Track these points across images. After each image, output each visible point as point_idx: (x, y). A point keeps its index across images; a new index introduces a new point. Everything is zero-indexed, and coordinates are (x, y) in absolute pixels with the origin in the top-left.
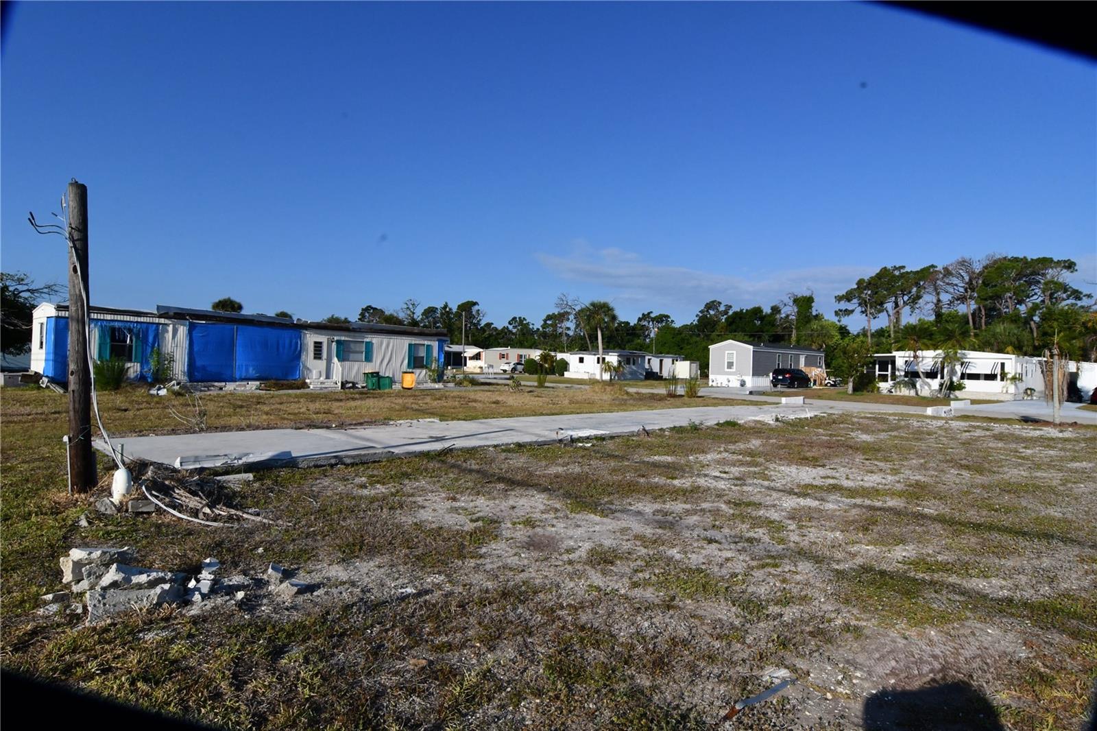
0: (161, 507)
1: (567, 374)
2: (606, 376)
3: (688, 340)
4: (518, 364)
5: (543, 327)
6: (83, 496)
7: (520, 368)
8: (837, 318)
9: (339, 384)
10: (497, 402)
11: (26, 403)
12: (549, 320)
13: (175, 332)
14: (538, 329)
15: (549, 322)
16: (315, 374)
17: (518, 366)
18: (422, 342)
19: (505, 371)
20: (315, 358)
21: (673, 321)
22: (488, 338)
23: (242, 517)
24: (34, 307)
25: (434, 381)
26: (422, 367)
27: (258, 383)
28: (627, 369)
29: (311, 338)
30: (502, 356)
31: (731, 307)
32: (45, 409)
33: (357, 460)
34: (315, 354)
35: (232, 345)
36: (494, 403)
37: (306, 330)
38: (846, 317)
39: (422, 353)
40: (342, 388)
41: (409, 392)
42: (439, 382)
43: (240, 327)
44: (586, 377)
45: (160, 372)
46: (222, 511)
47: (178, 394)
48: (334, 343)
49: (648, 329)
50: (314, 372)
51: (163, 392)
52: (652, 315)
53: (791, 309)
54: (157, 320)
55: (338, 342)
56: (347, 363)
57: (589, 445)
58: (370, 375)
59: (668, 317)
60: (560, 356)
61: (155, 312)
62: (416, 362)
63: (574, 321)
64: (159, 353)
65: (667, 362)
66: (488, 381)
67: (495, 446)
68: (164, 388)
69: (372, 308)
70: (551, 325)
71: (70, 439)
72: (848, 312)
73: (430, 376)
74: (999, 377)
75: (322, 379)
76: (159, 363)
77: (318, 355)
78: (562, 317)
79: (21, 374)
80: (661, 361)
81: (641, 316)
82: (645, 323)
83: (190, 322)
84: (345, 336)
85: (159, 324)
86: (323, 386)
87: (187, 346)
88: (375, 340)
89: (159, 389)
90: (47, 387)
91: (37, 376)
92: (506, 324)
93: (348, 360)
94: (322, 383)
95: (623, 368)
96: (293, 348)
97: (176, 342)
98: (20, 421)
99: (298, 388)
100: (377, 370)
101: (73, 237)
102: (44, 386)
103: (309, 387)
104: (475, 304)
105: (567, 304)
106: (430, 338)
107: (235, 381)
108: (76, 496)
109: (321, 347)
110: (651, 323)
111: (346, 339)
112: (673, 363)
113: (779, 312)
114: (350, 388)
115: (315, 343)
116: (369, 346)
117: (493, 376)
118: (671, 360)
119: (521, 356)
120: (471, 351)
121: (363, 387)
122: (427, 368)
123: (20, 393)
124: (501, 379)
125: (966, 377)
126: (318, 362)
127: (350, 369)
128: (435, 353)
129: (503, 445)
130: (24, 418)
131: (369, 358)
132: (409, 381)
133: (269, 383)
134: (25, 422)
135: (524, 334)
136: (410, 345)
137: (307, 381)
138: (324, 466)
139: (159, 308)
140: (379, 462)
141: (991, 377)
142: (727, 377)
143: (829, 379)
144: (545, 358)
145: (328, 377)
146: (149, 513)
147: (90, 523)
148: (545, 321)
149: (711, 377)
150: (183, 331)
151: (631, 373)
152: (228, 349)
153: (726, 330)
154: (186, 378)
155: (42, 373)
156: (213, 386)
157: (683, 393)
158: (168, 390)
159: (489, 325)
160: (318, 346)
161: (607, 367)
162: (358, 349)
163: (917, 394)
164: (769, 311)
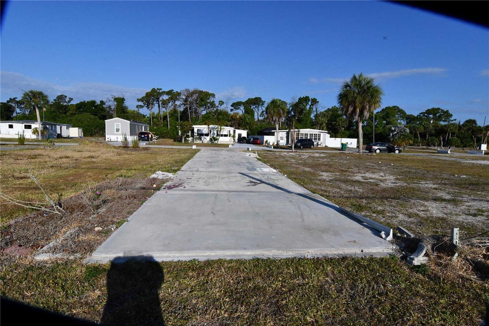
8: (138, 109)
31: (72, 99)
38: (141, 109)
52: (17, 100)
53: (112, 103)
65: (64, 128)
72: (141, 107)
74: (228, 136)
80: (61, 127)
81: (9, 100)
82: (13, 104)
95: (46, 132)
110: (16, 104)
113: (104, 104)
118: (66, 127)
125: (223, 135)
141: (226, 136)
142: (117, 136)
143: (155, 136)
149: (107, 136)
153: (76, 111)
161: (36, 131)
163: (202, 142)
164: (99, 103)
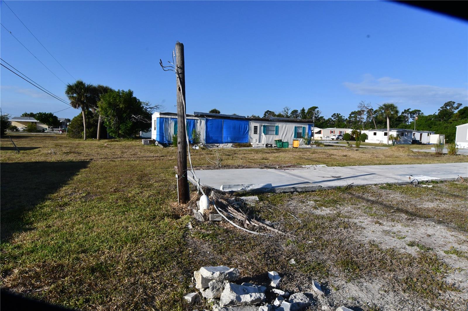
0: (225, 219)
1: (366, 141)
2: (391, 142)
3: (435, 123)
4: (340, 136)
5: (349, 118)
6: (184, 205)
7: (341, 137)
9: (265, 145)
10: (346, 156)
11: (151, 152)
12: (353, 114)
13: (201, 122)
14: (347, 119)
15: (352, 115)
16: (254, 140)
17: (340, 137)
18: (301, 126)
19: (333, 139)
20: (254, 133)
21: (422, 113)
22: (323, 124)
23: (266, 228)
24: (152, 114)
25: (306, 144)
26: (301, 137)
27: (232, 144)
28: (402, 139)
29: (253, 124)
30: (332, 132)
31: (461, 104)
32: (158, 155)
33: (304, 190)
34: (254, 132)
35: (222, 128)
36: (344, 156)
37: (251, 121)
39: (301, 131)
40: (266, 147)
41: (297, 150)
42: (308, 144)
43: (225, 120)
44: (378, 142)
45: (196, 140)
46: (255, 223)
47: (203, 149)
48: (262, 127)
49: (407, 117)
50: (254, 139)
51: (197, 148)
52: (410, 110)
54: (194, 118)
55: (264, 126)
56: (268, 136)
57: (431, 186)
58: (278, 141)
59: (419, 111)
60: (363, 132)
61: (194, 115)
62: (298, 135)
63: (367, 114)
64: (195, 132)
65: (425, 135)
66: (330, 144)
67: (375, 185)
68: (198, 146)
69: (269, 111)
70: (354, 117)
71: (178, 176)
73: (304, 141)
75: (257, 143)
76: (195, 136)
77: (255, 132)
78: (360, 113)
79: (149, 140)
80: (421, 134)
81: (403, 111)
82: (406, 115)
83: (206, 119)
84: (267, 123)
85: (195, 119)
86: (258, 146)
87: (205, 128)
88: (280, 125)
89: (196, 146)
90: (158, 145)
91: (154, 141)
92: (330, 117)
93: (268, 134)
94: (257, 144)
95: (400, 138)
96: (245, 129)
97: (201, 127)
98: (151, 160)
99: (248, 147)
100: (280, 139)
101: (178, 72)
102: (156, 145)
103: (252, 146)
104: (316, 108)
105: (364, 106)
106: (304, 124)
107: (223, 143)
108: (182, 205)
109: (257, 128)
110: (409, 115)
111: (268, 125)
112: (428, 135)
114: (269, 147)
115: (255, 127)
116: (277, 128)
117: (329, 142)
118: (427, 134)
119: (341, 132)
120: (317, 130)
121: (275, 147)
122: (303, 138)
123: (149, 147)
124: (333, 143)
126: (256, 135)
127: (269, 139)
128: (307, 131)
129: (379, 184)
130: (152, 159)
131: (277, 134)
132: (296, 144)
133: (236, 144)
134: (153, 160)
135: (339, 121)
136: (295, 127)
137: (251, 143)
138: (288, 192)
139: (195, 113)
140: (314, 191)
144: (353, 133)
145: (259, 142)
146: (219, 221)
147: (193, 227)
148: (350, 115)
150: (203, 122)
151: (404, 141)
152: (220, 129)
153: (459, 117)
154: (205, 142)
155: (155, 139)
156: (215, 145)
157: (447, 152)
158: (199, 147)
159: (322, 117)
160: (256, 128)
161: (391, 138)
162: (272, 129)
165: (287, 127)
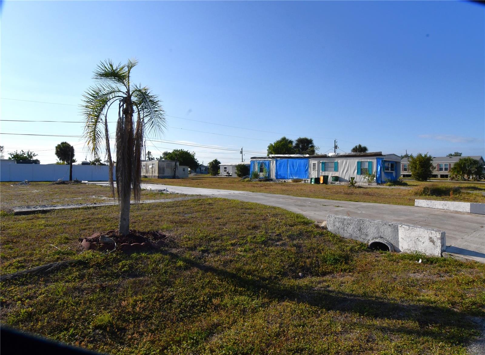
13: (273, 162)
18: (366, 160)
26: (366, 174)
29: (312, 162)
34: (313, 168)
37: (310, 159)
39: (366, 166)
43: (289, 159)
48: (321, 164)
56: (327, 172)
62: (362, 172)
83: (276, 159)
84: (326, 160)
85: (269, 160)
87: (276, 167)
96: (305, 167)
97: (273, 166)
106: (371, 158)
107: (288, 179)
109: (315, 165)
116: (336, 163)
128: (375, 166)
131: (336, 170)
136: (358, 162)
154: (275, 178)
162: (331, 166)
165: (348, 163)
